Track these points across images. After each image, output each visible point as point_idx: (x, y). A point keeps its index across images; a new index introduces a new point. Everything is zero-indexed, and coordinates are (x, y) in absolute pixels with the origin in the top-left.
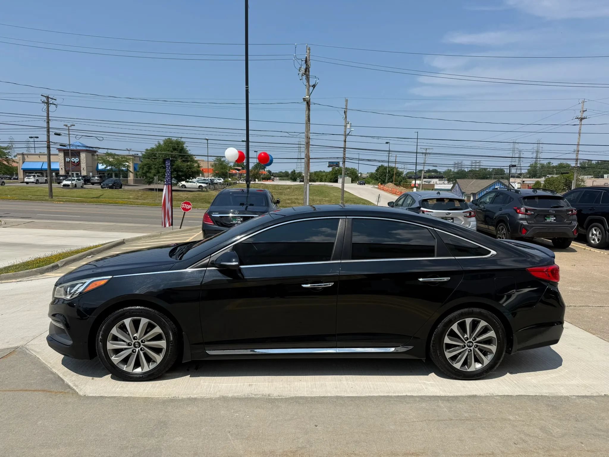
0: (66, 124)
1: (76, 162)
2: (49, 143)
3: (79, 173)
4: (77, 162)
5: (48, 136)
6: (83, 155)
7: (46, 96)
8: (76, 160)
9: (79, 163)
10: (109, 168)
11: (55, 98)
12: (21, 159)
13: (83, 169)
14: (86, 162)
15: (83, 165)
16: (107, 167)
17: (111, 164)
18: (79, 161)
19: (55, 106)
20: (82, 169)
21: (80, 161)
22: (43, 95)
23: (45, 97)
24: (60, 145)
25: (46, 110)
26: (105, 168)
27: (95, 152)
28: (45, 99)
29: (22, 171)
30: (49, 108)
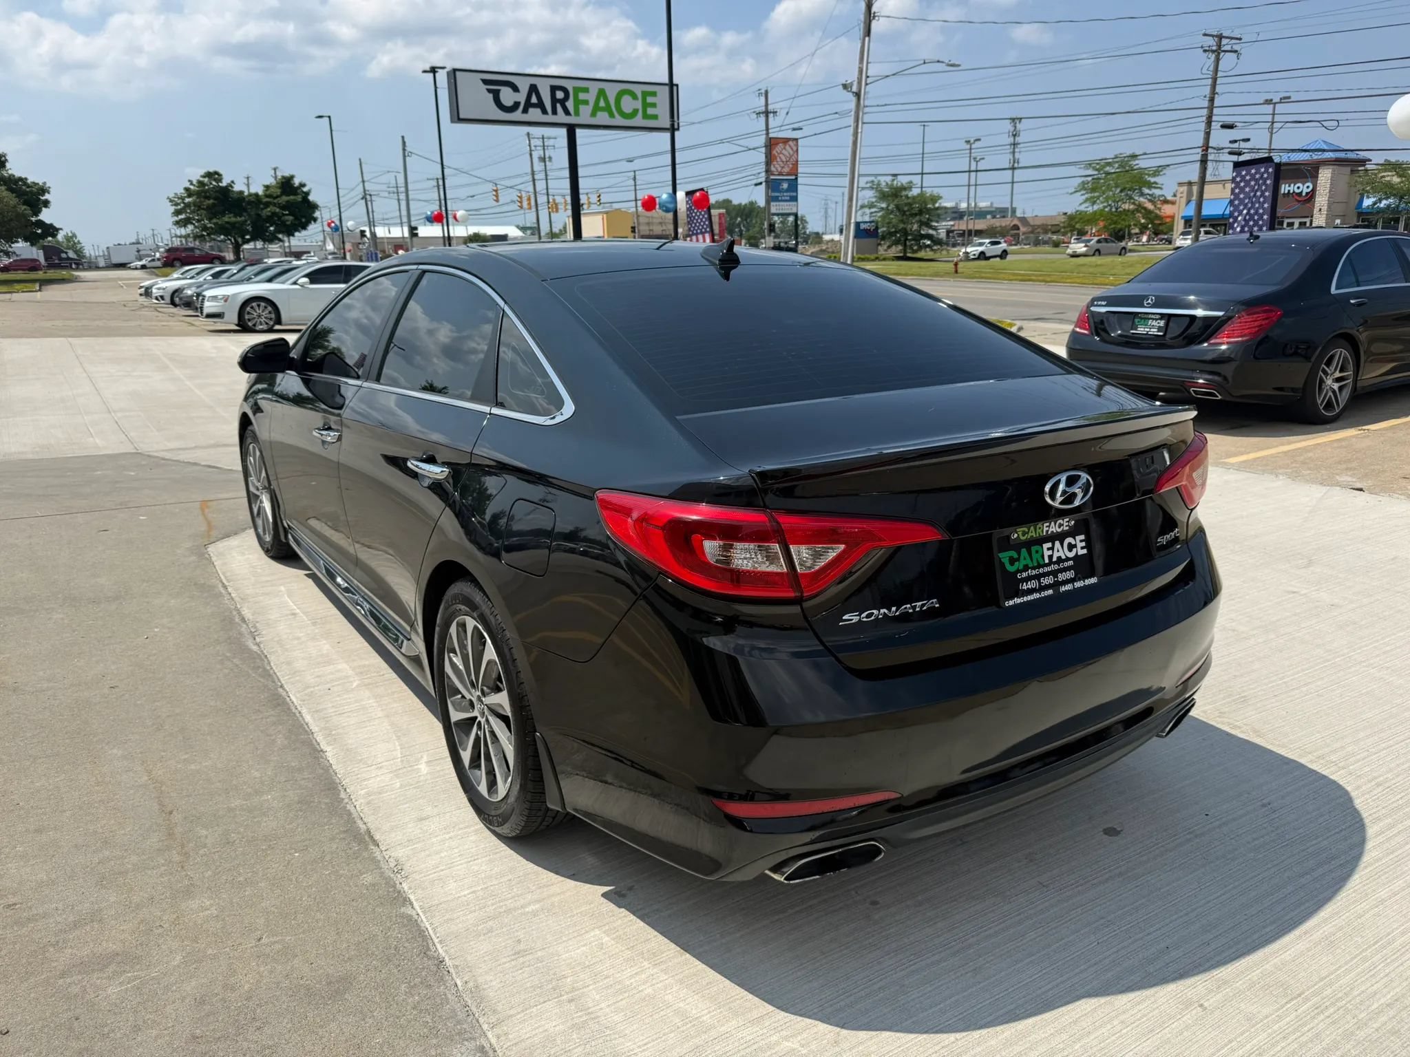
0: (1269, 98)
1: (1304, 194)
2: (1207, 150)
3: (1307, 220)
4: (1307, 193)
5: (1208, 134)
6: (1325, 175)
7: (1215, 33)
8: (1304, 188)
9: (1311, 196)
10: (1383, 204)
11: (1239, 36)
12: (1185, 195)
13: (1320, 210)
14: (1330, 191)
15: (1321, 200)
16: (1380, 200)
17: (1389, 190)
18: (1312, 190)
19: (1235, 55)
20: (1316, 211)
21: (1314, 190)
22: (1207, 32)
23: (1213, 36)
24: (1230, 153)
25: (1211, 68)
26: (1375, 203)
27: (1363, 162)
28: (1211, 42)
29: (1182, 222)
30: (1220, 62)
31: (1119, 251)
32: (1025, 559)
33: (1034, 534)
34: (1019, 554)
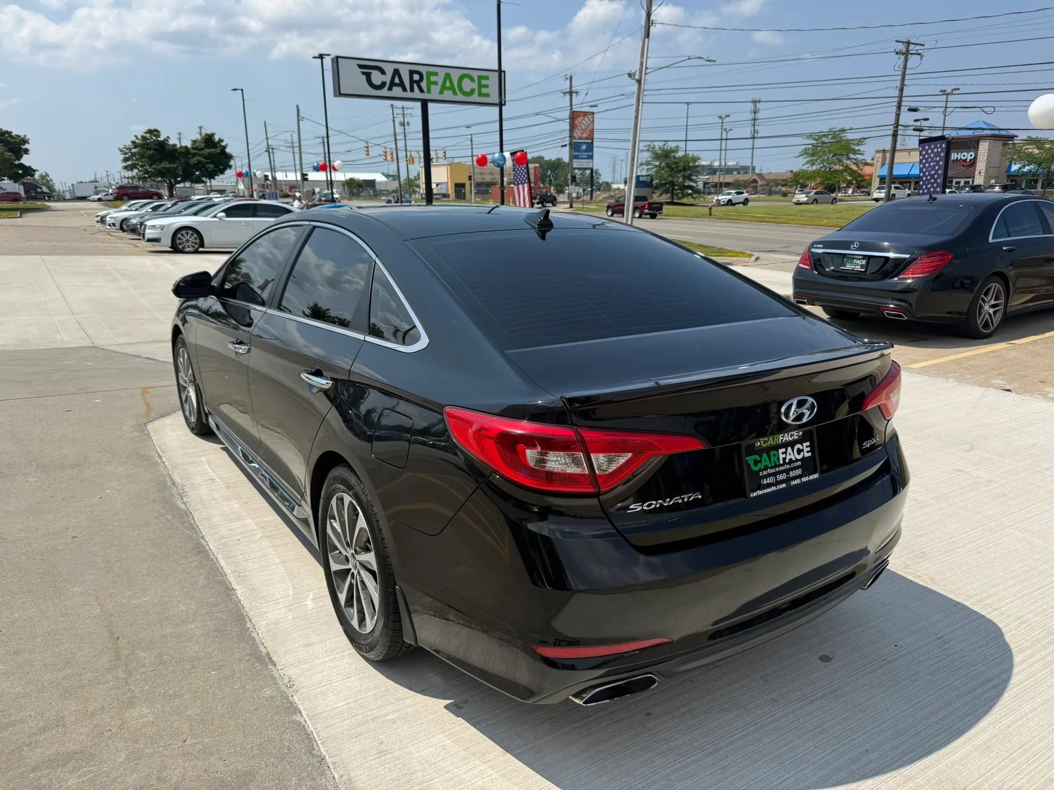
0: (944, 89)
1: (968, 160)
2: (897, 127)
3: (970, 180)
4: (971, 160)
5: (898, 115)
6: (984, 147)
7: (905, 40)
8: (968, 156)
9: (973, 162)
10: (1026, 169)
11: (922, 43)
13: (980, 172)
14: (987, 159)
15: (981, 166)
16: (1024, 166)
17: (1031, 159)
18: (974, 158)
19: (919, 57)
20: (977, 173)
22: (899, 39)
23: (903, 42)
25: (901, 67)
26: (1020, 168)
27: (1012, 137)
28: (902, 47)
29: (878, 180)
30: (908, 62)
31: (831, 201)
32: (765, 461)
33: (772, 442)
34: (761, 457)
